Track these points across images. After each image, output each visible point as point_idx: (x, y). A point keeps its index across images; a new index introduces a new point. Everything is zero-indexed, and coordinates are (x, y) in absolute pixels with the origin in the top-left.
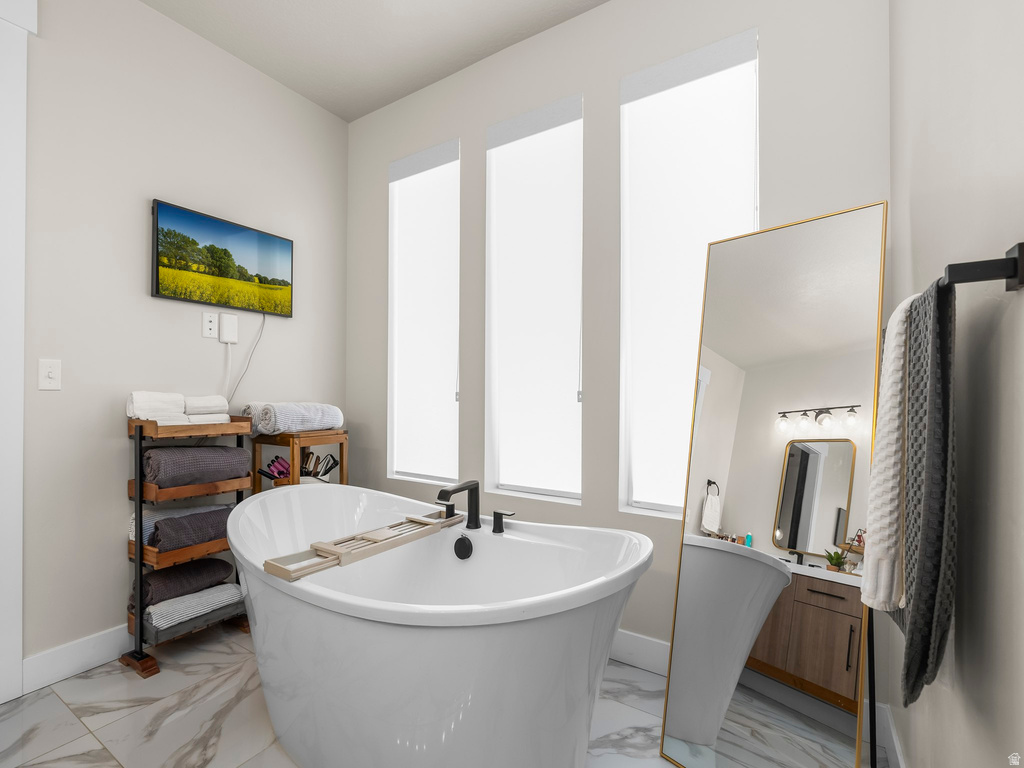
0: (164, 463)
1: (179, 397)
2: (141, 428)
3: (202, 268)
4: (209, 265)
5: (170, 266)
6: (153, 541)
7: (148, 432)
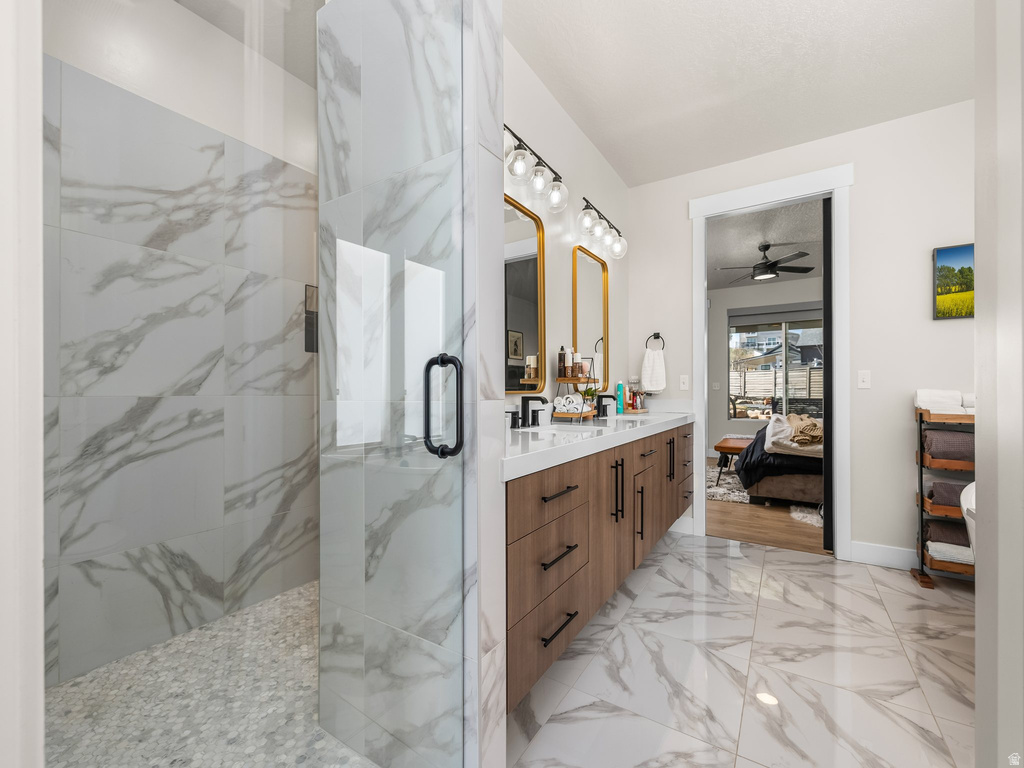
0: (936, 440)
1: (957, 394)
2: (921, 415)
3: (957, 288)
4: (961, 285)
5: (942, 294)
6: (931, 496)
7: (925, 418)
